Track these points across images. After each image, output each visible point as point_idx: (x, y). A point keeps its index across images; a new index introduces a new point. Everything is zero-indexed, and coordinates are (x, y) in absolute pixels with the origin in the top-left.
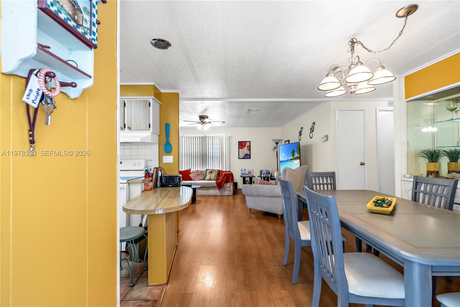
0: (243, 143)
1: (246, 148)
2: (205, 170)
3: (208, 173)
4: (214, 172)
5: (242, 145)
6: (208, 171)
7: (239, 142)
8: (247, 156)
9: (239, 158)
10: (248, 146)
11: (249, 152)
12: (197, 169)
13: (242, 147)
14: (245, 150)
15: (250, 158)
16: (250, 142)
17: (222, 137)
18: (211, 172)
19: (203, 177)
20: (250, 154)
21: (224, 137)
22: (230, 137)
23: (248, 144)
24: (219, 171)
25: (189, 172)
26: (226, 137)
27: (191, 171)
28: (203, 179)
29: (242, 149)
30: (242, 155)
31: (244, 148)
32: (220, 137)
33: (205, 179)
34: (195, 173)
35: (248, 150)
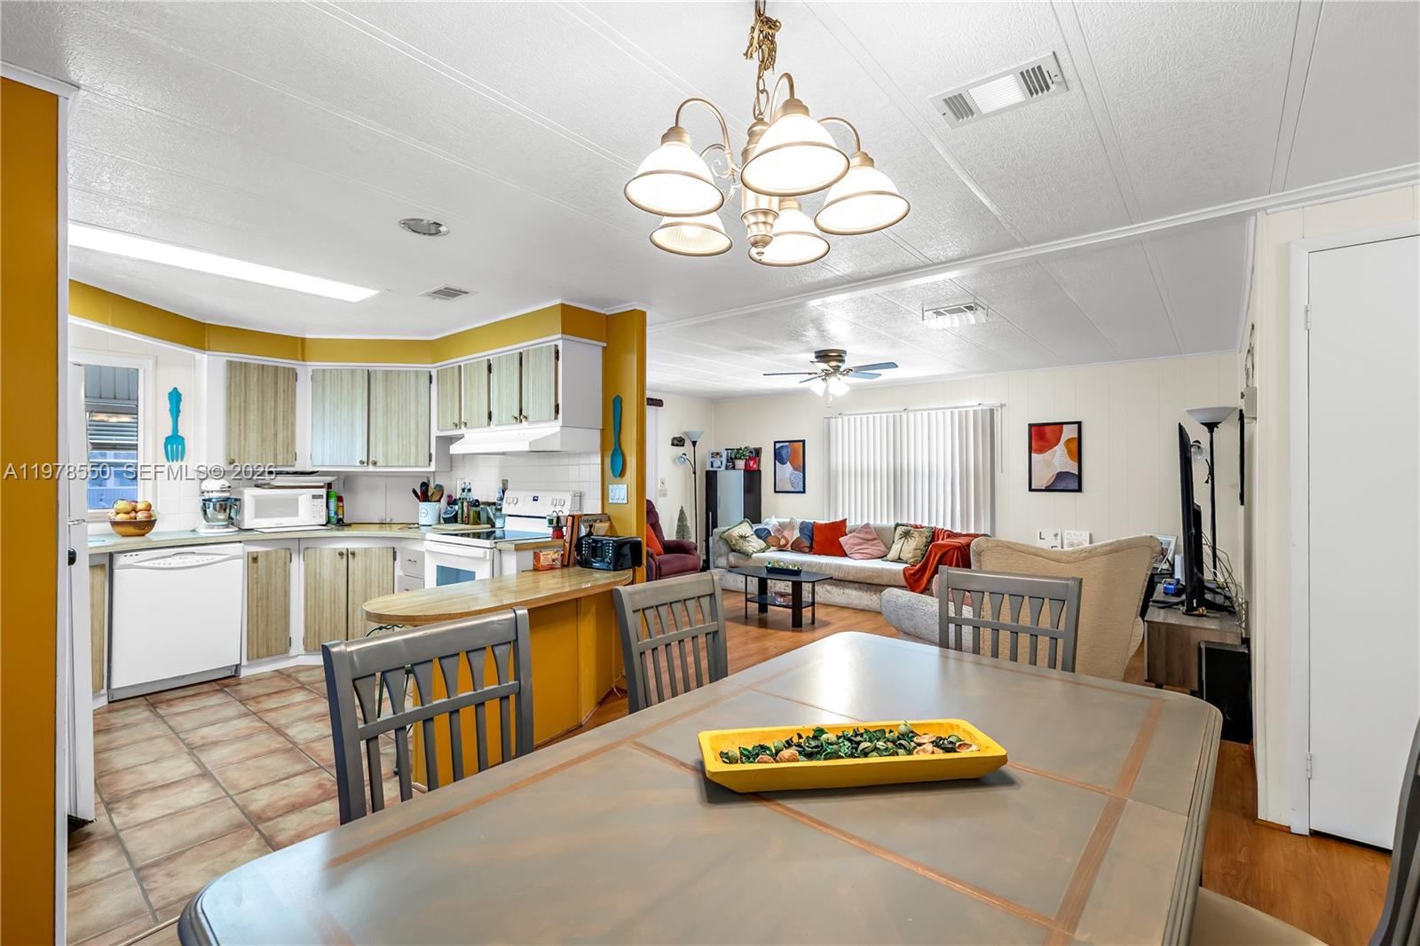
0: (1048, 429)
1: (1060, 450)
2: (892, 524)
3: (897, 537)
4: (916, 535)
5: (1041, 436)
6: (900, 530)
7: (1031, 426)
8: (1069, 482)
9: (1031, 490)
10: (1069, 441)
11: (1076, 464)
12: (865, 522)
13: (1044, 444)
14: (1058, 459)
15: (1079, 490)
16: (1079, 424)
17: (964, 409)
18: (906, 535)
19: (883, 548)
20: (1077, 473)
21: (971, 410)
22: (992, 411)
23: (1069, 433)
24: (934, 534)
25: (839, 528)
26: (980, 408)
27: (845, 527)
28: (881, 554)
29: (1042, 455)
30: (1043, 477)
31: (1051, 447)
32: (956, 411)
33: (886, 556)
34: (858, 535)
35: (1068, 459)
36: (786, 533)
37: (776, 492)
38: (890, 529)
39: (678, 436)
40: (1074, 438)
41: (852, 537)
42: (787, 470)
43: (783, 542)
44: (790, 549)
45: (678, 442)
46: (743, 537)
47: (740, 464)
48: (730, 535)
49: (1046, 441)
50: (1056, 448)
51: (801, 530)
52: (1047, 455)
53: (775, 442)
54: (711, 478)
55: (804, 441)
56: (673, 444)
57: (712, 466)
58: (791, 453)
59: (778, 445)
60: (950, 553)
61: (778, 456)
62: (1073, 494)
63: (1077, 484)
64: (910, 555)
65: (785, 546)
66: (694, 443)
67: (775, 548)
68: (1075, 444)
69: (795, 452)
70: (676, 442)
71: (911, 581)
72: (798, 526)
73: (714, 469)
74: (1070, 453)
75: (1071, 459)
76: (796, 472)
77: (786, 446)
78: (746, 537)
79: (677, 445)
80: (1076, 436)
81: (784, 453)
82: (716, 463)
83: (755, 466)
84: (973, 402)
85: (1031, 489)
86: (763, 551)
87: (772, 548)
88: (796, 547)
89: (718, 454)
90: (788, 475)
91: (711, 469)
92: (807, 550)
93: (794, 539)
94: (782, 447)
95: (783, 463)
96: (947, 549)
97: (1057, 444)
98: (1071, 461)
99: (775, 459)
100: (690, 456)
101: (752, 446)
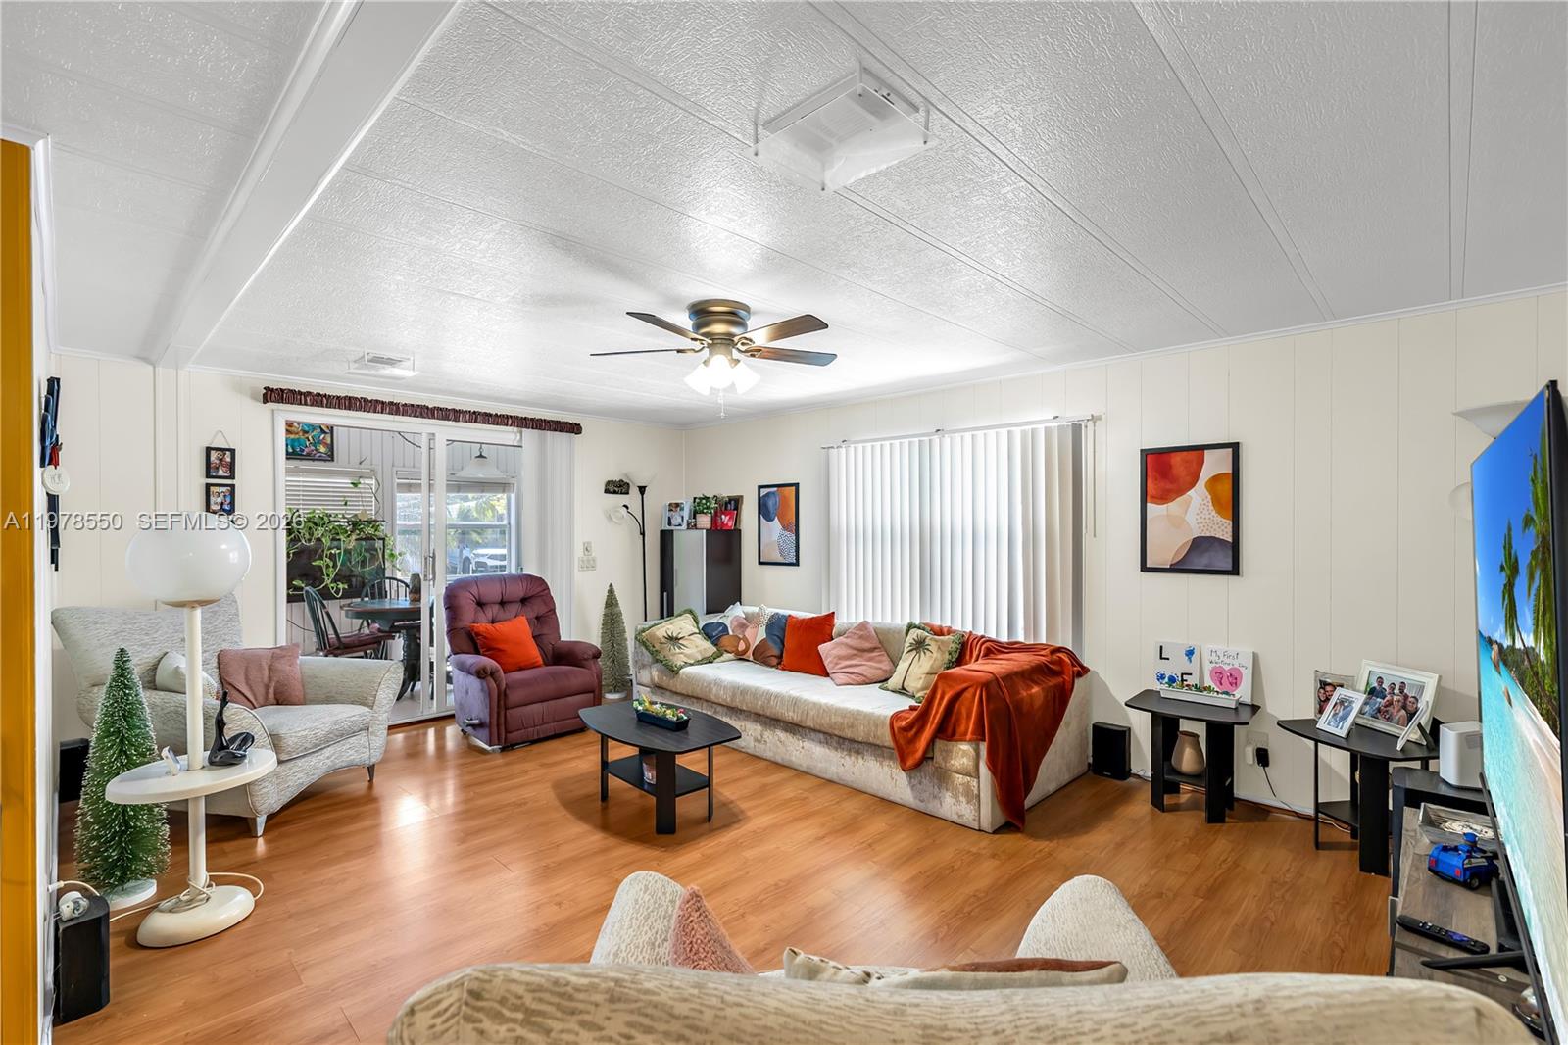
0: (1176, 458)
1: (1198, 497)
2: (904, 624)
3: (907, 648)
4: (935, 646)
5: (1165, 471)
6: (913, 635)
7: (1145, 453)
8: (1216, 557)
10: (1215, 480)
11: (1229, 522)
13: (1169, 486)
14: (1194, 513)
15: (1235, 571)
16: (1235, 447)
17: (1028, 428)
18: (920, 646)
19: (886, 665)
20: (1230, 540)
21: (1041, 428)
22: (1077, 429)
23: (1215, 464)
24: (965, 648)
25: (821, 627)
26: (1056, 424)
27: (832, 626)
28: (879, 674)
29: (1166, 505)
30: (1167, 546)
31: (1181, 491)
32: (1017, 431)
33: (886, 680)
34: (848, 641)
35: (1214, 513)
36: (749, 633)
37: (760, 563)
38: (899, 632)
39: (616, 478)
40: (1228, 474)
41: (838, 644)
42: (774, 529)
43: (742, 646)
44: (751, 658)
45: (617, 487)
46: (673, 640)
47: (705, 521)
48: (653, 636)
49: (1173, 480)
50: (1191, 493)
51: (770, 628)
52: (1174, 507)
53: (760, 487)
54: (666, 539)
55: (796, 486)
56: (607, 491)
57: (670, 524)
58: (780, 502)
59: (764, 492)
60: (968, 695)
61: (764, 510)
62: (1225, 577)
63: (1230, 560)
64: (920, 684)
65: (745, 651)
66: (642, 490)
67: (731, 656)
68: (1226, 488)
69: (784, 499)
70: (612, 488)
71: (901, 741)
72: (765, 621)
73: (672, 528)
74: (1217, 502)
75: (1219, 512)
76: (787, 533)
77: (773, 493)
78: (677, 639)
79: (615, 492)
80: (1229, 470)
81: (771, 503)
82: (676, 520)
83: (731, 524)
84: (1043, 415)
85: (1144, 568)
86: (709, 660)
87: (727, 656)
88: (761, 656)
89: (677, 505)
90: (775, 537)
91: (668, 528)
92: (775, 661)
93: (757, 642)
94: (768, 495)
95: (770, 519)
96: (965, 685)
97: (1192, 484)
98: (1219, 518)
99: (759, 513)
100: (636, 509)
101: (726, 492)
